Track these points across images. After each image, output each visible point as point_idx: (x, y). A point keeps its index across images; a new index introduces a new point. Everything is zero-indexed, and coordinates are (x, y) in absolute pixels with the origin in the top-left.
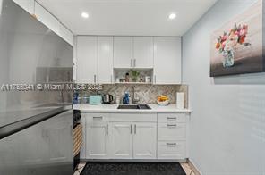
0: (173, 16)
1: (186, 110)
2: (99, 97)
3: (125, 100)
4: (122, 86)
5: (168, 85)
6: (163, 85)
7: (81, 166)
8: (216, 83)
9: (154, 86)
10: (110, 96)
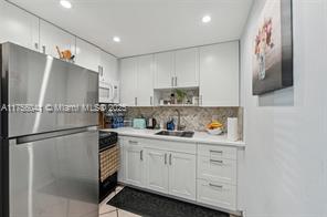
0: (206, 19)
1: (238, 143)
2: (143, 121)
3: (170, 125)
4: (167, 109)
5: (225, 108)
6: (218, 108)
7: (119, 189)
8: (260, 105)
9: (206, 109)
10: (154, 120)
